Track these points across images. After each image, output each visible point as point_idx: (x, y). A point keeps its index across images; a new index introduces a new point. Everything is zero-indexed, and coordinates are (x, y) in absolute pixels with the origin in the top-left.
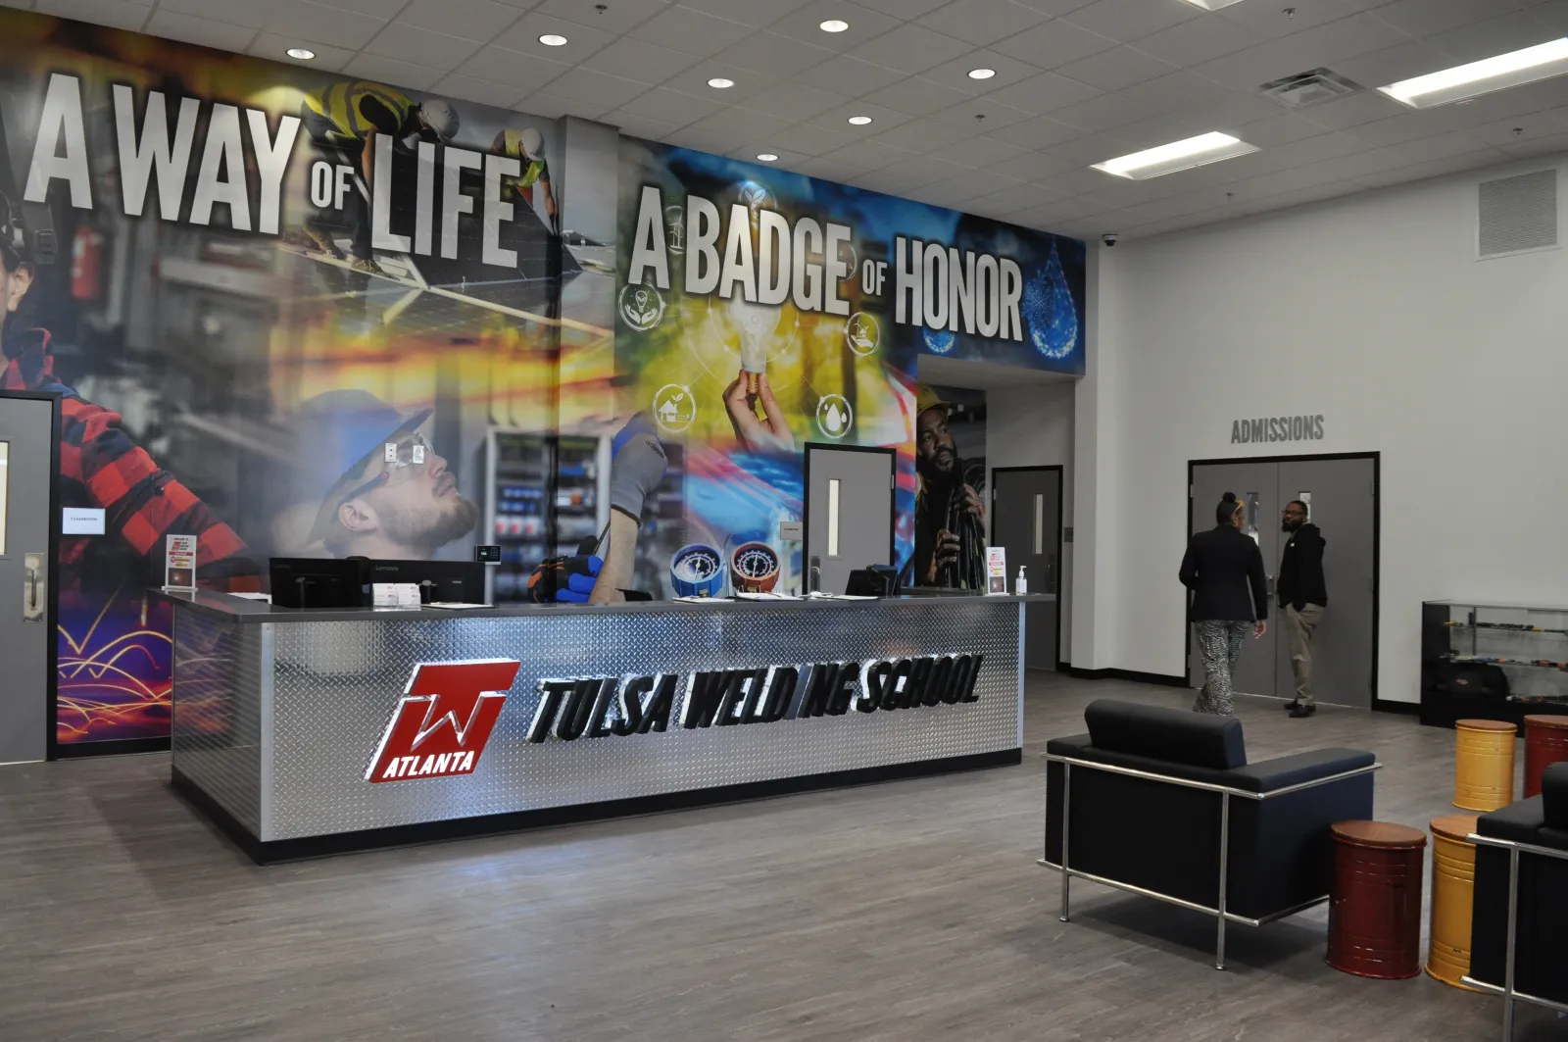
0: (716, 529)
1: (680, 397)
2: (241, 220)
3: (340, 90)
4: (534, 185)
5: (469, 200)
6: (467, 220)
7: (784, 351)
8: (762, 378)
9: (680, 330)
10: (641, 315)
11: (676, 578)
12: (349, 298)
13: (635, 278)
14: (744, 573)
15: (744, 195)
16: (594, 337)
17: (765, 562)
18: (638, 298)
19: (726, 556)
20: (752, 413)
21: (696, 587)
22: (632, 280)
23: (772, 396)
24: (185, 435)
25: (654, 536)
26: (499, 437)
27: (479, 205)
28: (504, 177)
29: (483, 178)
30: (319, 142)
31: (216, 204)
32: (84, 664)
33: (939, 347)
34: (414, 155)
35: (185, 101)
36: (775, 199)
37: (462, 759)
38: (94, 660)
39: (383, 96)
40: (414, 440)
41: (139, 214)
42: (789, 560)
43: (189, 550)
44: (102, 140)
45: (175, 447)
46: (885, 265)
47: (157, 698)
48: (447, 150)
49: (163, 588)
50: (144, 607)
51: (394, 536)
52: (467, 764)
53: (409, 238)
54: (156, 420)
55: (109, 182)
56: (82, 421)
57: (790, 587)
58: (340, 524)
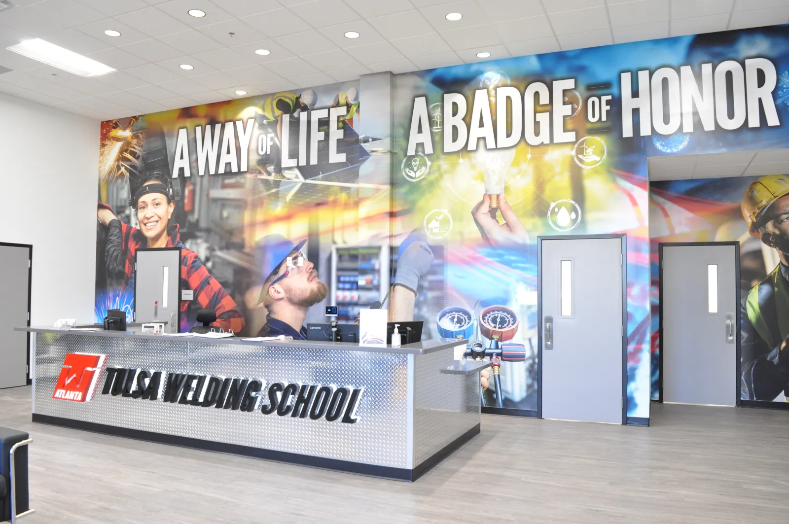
0: (468, 297)
1: (441, 217)
2: (234, 169)
3: (269, 100)
4: (353, 117)
5: (323, 133)
6: (322, 144)
7: (518, 177)
8: (501, 197)
9: (441, 176)
10: (416, 172)
11: (440, 327)
12: (273, 193)
13: (411, 152)
14: (490, 326)
15: (484, 82)
16: (377, 190)
17: (506, 319)
18: (413, 163)
19: (476, 315)
20: (494, 220)
21: (454, 333)
22: (409, 154)
23: (510, 208)
24: (217, 260)
25: (425, 301)
26: (338, 250)
27: (327, 135)
28: (339, 117)
29: (329, 121)
30: (262, 126)
31: (226, 164)
33: (671, 148)
34: (298, 120)
35: (217, 126)
36: (508, 78)
39: (285, 97)
40: (300, 255)
41: (203, 174)
42: (526, 318)
44: (193, 149)
45: (214, 266)
46: (609, 97)
51: (291, 300)
53: (296, 160)
54: (208, 255)
55: (194, 164)
56: (187, 257)
57: (528, 336)
58: (270, 296)
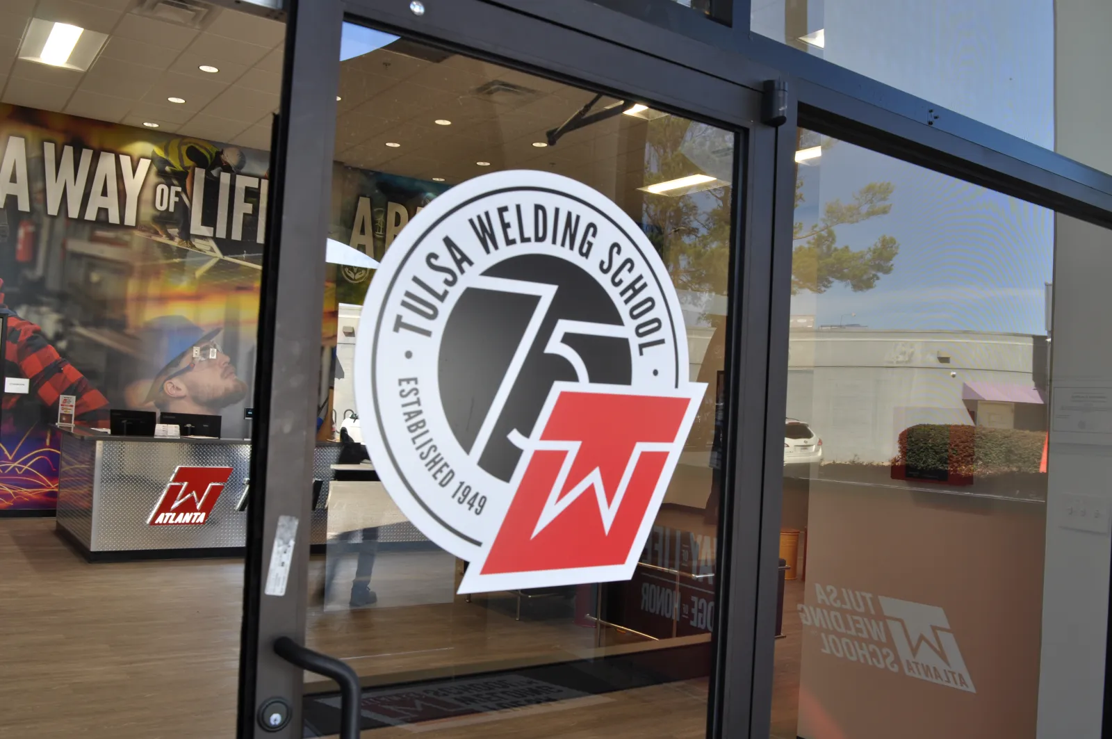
2: (114, 218)
3: (175, 142)
5: (250, 206)
6: (248, 218)
10: (355, 274)
12: (175, 263)
15: (425, 201)
24: (76, 339)
27: (256, 209)
29: (260, 193)
30: (161, 174)
31: (100, 209)
32: (13, 465)
34: (218, 180)
35: (84, 151)
37: (199, 516)
38: (19, 463)
39: (201, 147)
40: (211, 345)
41: (56, 214)
43: (71, 404)
44: (36, 173)
45: (71, 346)
47: (53, 487)
48: (238, 176)
49: (57, 424)
50: (49, 435)
51: (196, 400)
52: (201, 519)
53: (212, 229)
54: (60, 330)
55: (40, 196)
56: (18, 329)
58: (164, 393)
